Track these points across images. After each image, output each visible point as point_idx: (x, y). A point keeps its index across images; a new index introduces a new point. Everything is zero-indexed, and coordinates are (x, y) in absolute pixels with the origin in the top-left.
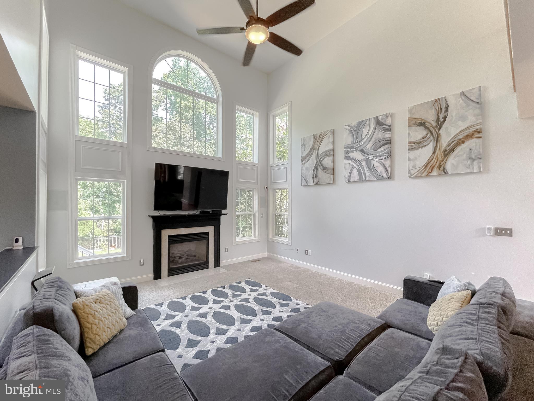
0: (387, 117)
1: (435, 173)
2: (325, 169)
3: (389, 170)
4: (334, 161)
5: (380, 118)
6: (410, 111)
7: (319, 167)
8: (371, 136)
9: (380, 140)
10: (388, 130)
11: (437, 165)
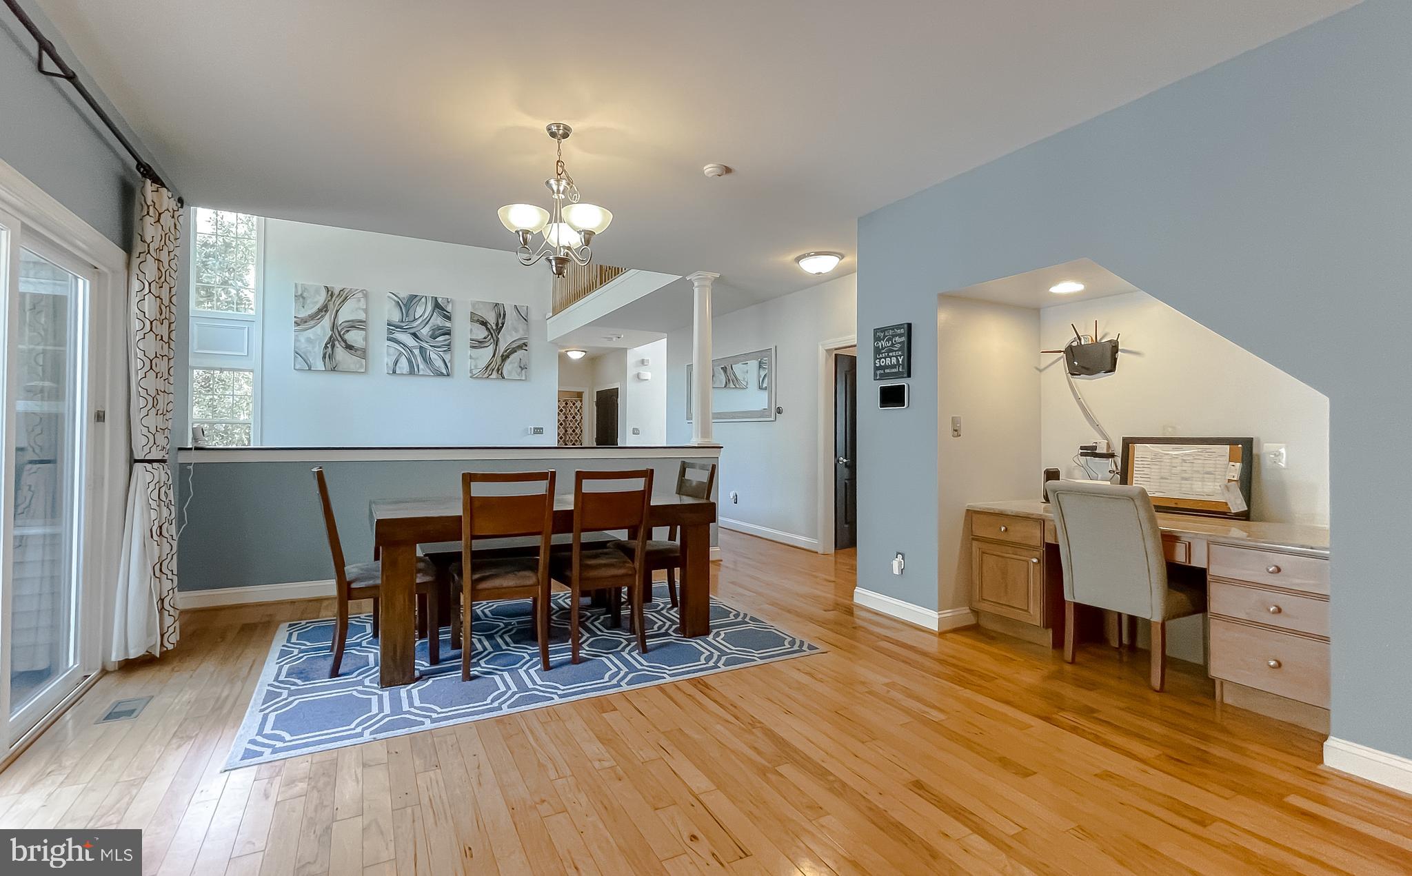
0: (448, 302)
1: (494, 375)
2: (349, 347)
3: (449, 365)
4: (366, 339)
5: (440, 301)
6: (473, 305)
7: (336, 343)
8: (428, 319)
9: (439, 328)
10: (449, 318)
11: (495, 369)
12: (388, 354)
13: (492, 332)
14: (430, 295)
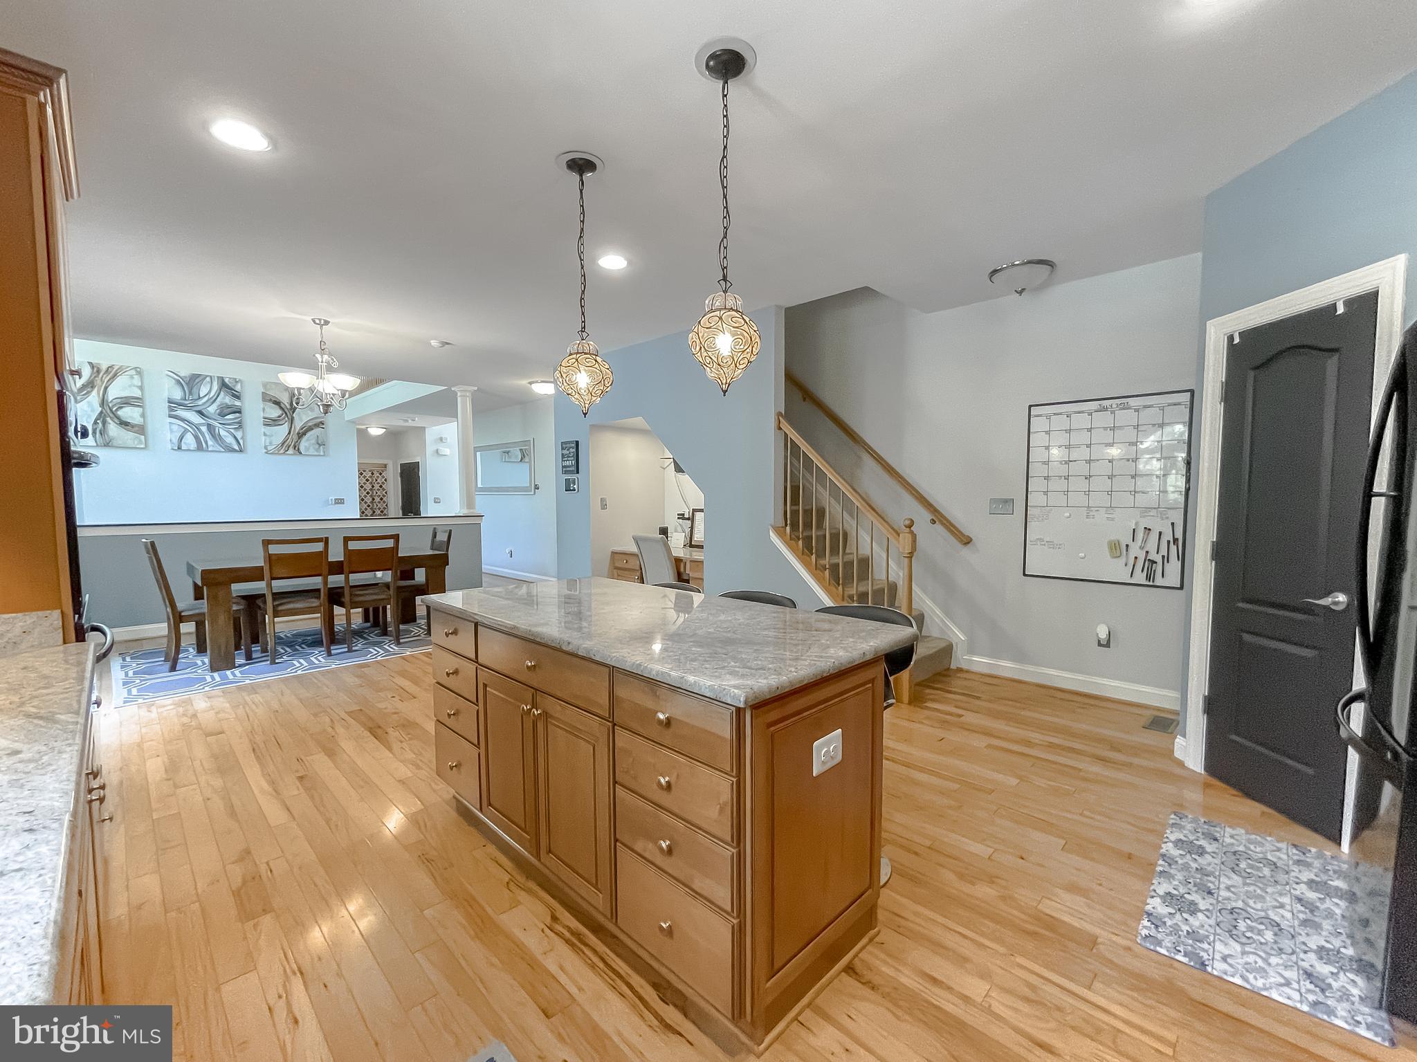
0: (237, 382)
1: (291, 451)
2: (124, 424)
3: (241, 442)
4: (143, 415)
5: (227, 380)
6: (265, 385)
7: (108, 419)
8: (214, 398)
9: (228, 407)
10: (238, 397)
11: (292, 445)
12: (171, 430)
13: (286, 410)
14: (216, 374)
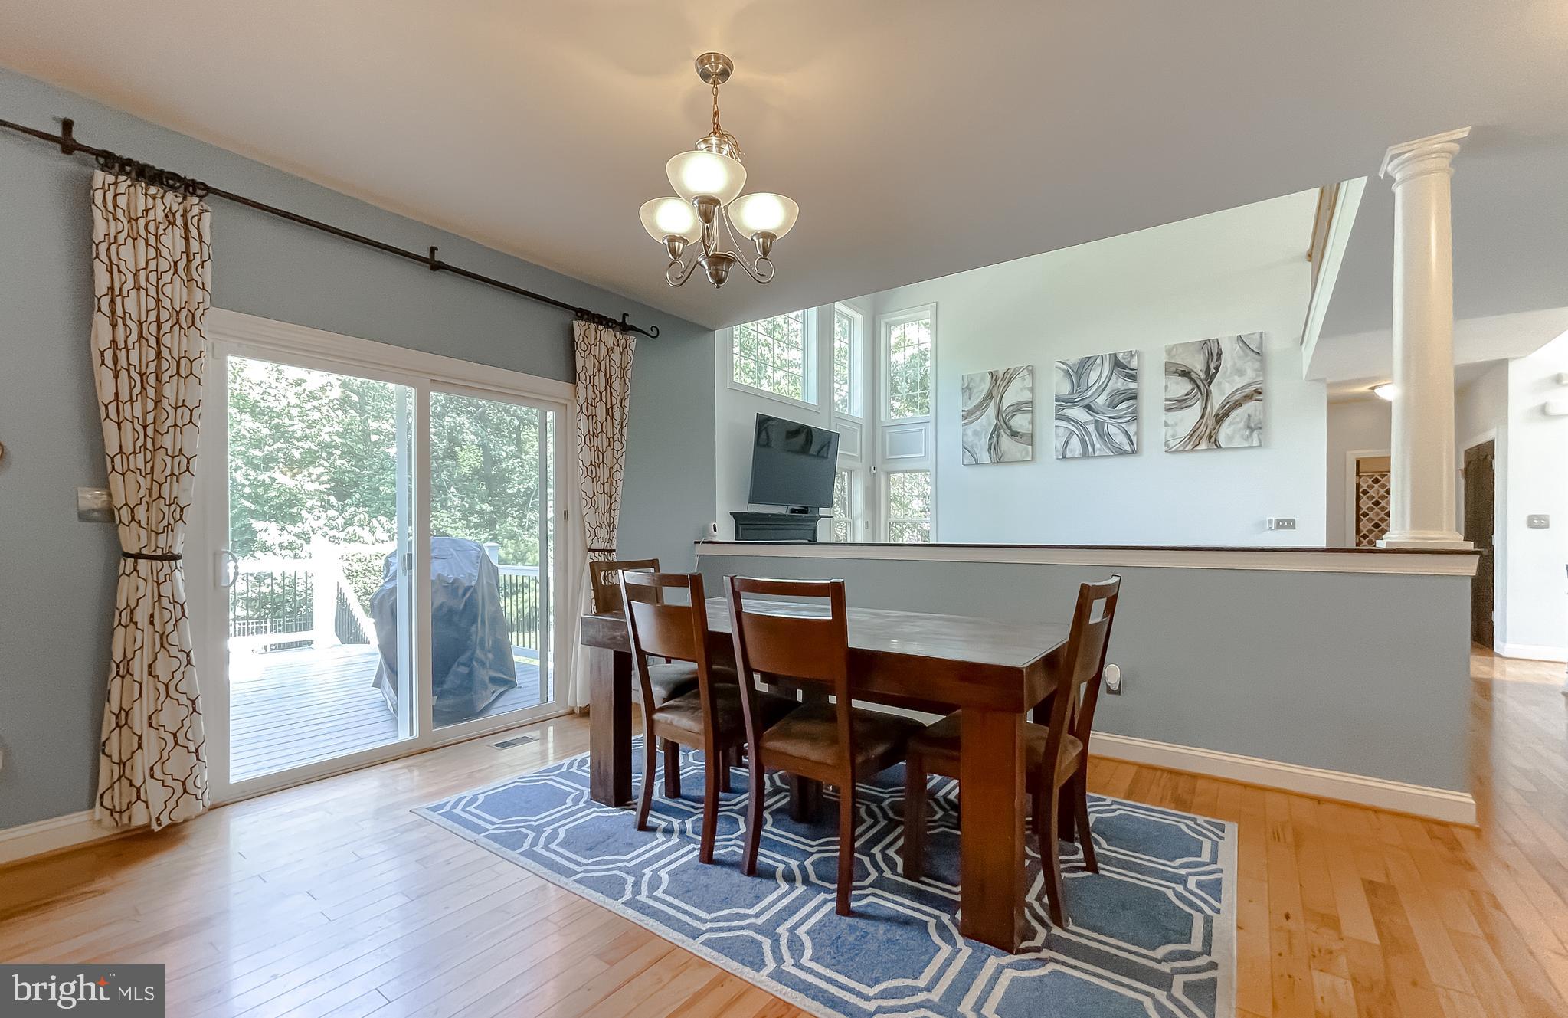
0: (1132, 356)
1: (1203, 446)
2: (1014, 434)
3: (1134, 439)
4: (1032, 422)
5: (1120, 357)
6: (1169, 351)
7: (1001, 431)
8: (1105, 384)
9: (1120, 393)
10: (1133, 377)
11: (1206, 436)
12: (1057, 435)
13: (1199, 382)
14: (1107, 352)
